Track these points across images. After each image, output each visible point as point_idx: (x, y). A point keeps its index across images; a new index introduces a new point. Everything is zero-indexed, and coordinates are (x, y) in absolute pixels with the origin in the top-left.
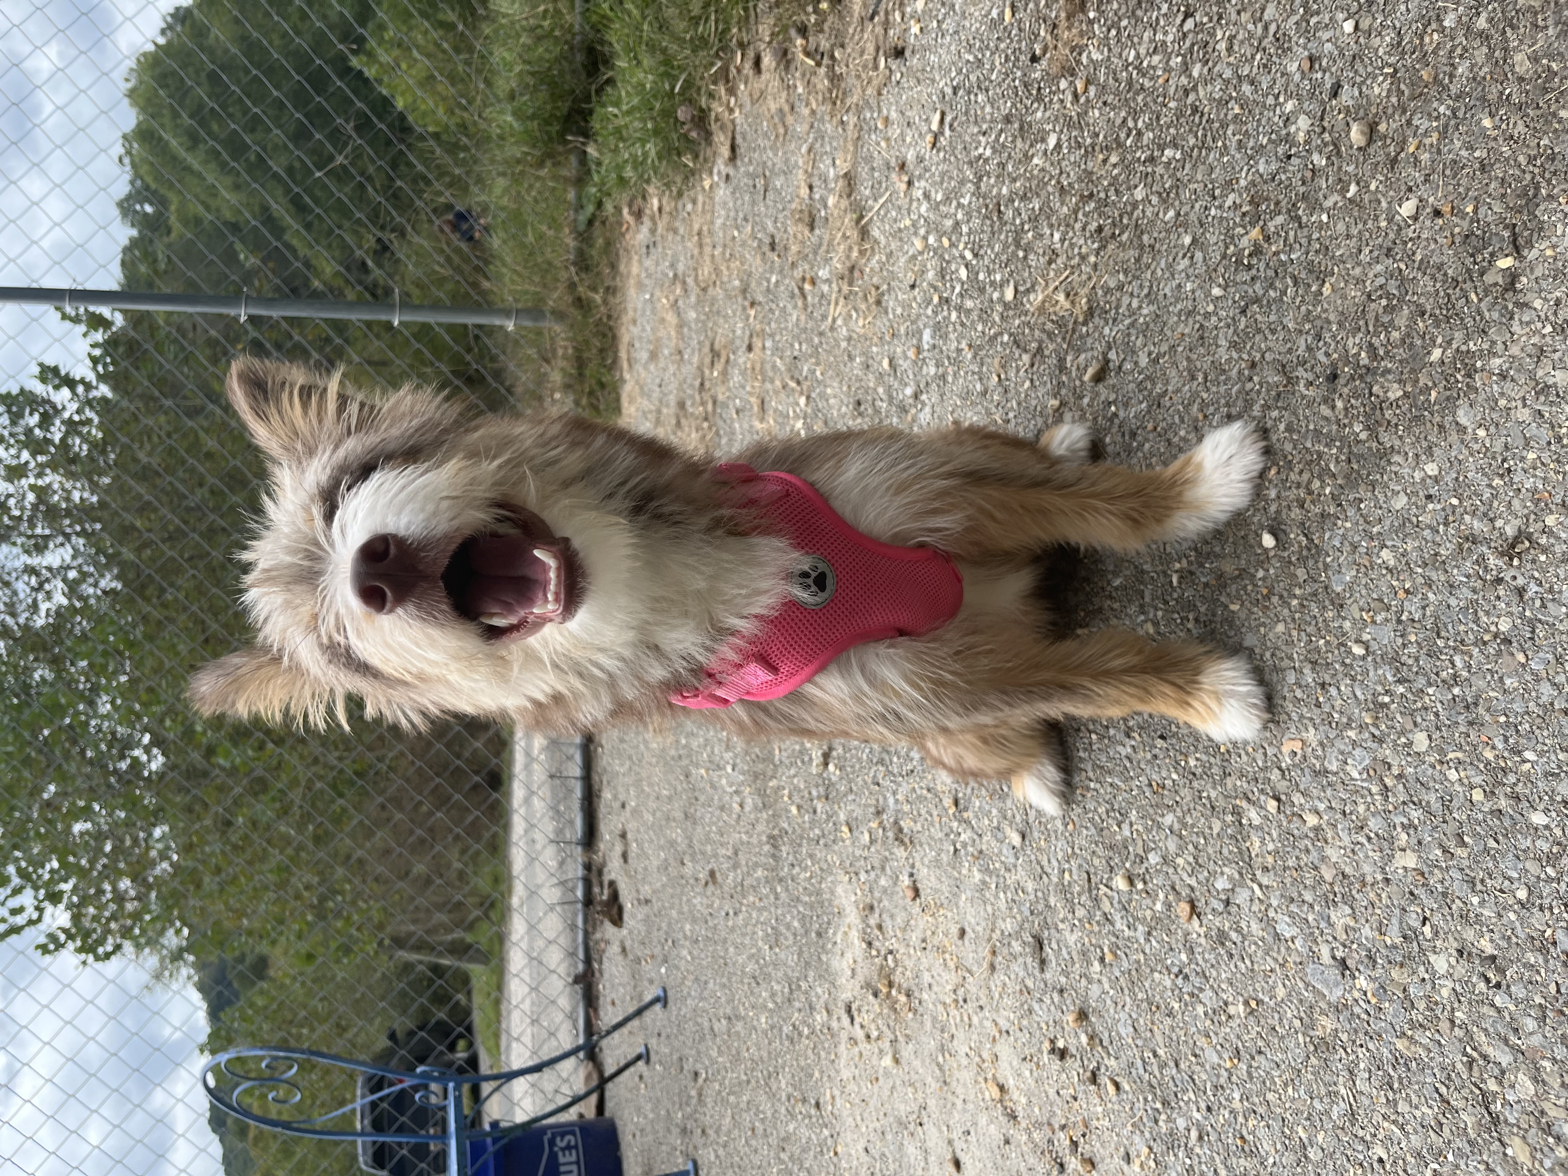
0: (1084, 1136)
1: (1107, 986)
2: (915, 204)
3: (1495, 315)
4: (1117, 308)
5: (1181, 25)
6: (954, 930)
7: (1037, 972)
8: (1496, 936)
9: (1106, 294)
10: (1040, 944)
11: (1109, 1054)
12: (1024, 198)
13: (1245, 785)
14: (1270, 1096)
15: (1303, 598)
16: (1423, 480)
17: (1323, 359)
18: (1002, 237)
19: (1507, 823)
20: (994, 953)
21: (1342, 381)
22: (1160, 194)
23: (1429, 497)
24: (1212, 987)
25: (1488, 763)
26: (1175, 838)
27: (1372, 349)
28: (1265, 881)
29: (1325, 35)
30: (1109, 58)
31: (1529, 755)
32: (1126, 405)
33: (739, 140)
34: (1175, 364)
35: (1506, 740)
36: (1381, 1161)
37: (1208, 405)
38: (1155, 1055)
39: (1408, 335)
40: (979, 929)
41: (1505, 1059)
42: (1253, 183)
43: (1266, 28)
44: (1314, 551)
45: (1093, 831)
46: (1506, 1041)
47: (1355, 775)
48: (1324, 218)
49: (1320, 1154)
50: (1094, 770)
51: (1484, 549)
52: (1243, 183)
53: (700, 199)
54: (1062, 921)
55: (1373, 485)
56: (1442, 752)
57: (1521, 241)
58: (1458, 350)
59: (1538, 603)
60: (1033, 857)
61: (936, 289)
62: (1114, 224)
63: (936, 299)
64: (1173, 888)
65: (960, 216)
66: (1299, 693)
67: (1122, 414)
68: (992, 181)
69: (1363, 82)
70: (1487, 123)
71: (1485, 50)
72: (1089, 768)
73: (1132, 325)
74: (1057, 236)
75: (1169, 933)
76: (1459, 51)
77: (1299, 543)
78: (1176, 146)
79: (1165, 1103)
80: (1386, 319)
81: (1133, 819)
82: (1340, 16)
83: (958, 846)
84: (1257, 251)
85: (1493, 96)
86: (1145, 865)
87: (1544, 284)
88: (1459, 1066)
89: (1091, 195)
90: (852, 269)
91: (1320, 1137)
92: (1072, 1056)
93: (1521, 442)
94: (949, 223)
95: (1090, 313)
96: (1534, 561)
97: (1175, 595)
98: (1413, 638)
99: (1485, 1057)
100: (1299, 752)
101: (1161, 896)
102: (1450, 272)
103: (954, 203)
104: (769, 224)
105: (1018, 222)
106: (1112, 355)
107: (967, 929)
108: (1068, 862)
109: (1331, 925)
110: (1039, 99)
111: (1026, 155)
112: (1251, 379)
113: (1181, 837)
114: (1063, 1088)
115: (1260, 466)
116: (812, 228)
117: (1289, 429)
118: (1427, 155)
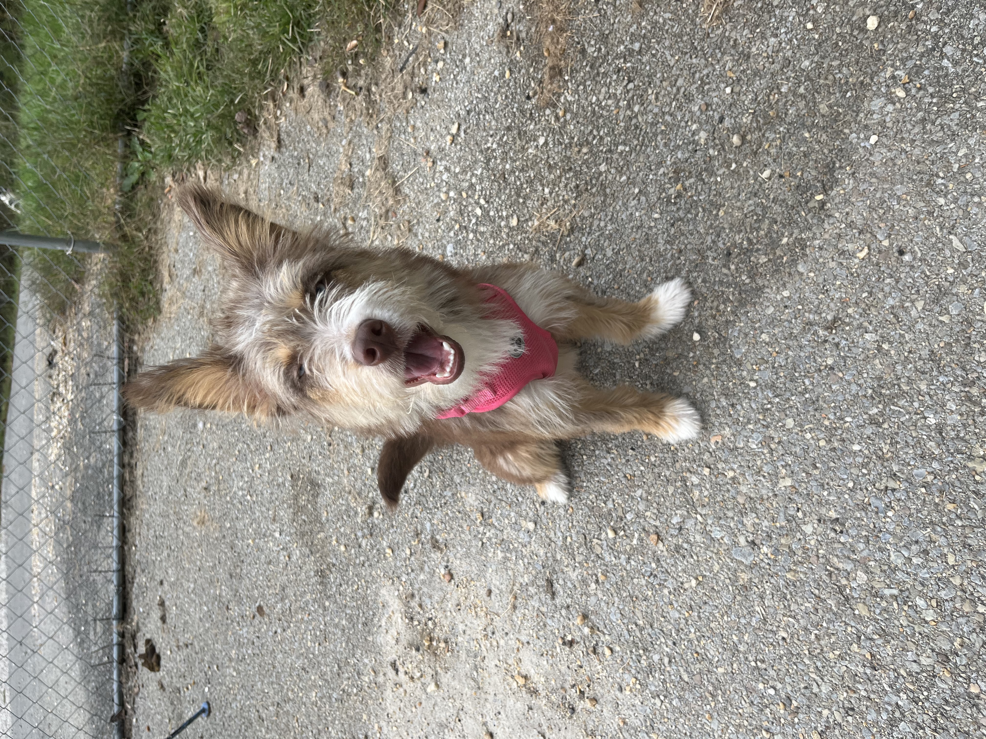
0: (589, 686)
1: (600, 596)
2: (437, 175)
3: (815, 221)
4: (590, 227)
5: (626, 86)
6: (483, 592)
7: (549, 601)
8: (838, 508)
9: (582, 220)
10: (550, 583)
11: (604, 634)
12: (522, 170)
13: (688, 465)
14: (712, 625)
15: (717, 363)
16: (782, 299)
17: (722, 246)
18: (507, 191)
19: (839, 453)
20: (516, 598)
21: (733, 256)
22: (616, 168)
23: (786, 307)
24: (673, 577)
25: (827, 427)
26: (644, 502)
27: (749, 241)
28: (703, 512)
29: (714, 94)
30: (579, 100)
31: (848, 419)
32: (598, 277)
33: (283, 136)
34: (630, 254)
35: (835, 414)
36: (784, 639)
37: (653, 273)
38: (636, 625)
39: (769, 232)
40: (503, 587)
41: (849, 567)
42: (675, 163)
43: (678, 90)
44: (723, 340)
45: (587, 509)
46: (849, 558)
47: (754, 446)
48: (719, 179)
49: (746, 646)
50: (585, 476)
51: (817, 328)
52: (669, 163)
53: (246, 172)
54: (567, 566)
55: (755, 304)
56: (801, 426)
57: (827, 187)
58: (796, 238)
59: (847, 349)
60: (543, 534)
61: (456, 221)
62: (586, 183)
63: (457, 227)
64: (644, 529)
65: (474, 180)
66: (718, 412)
67: (595, 282)
68: (498, 161)
69: (736, 117)
70: (807, 135)
71: (804, 102)
72: (582, 475)
73: (601, 235)
74: (547, 190)
75: (643, 555)
76: (790, 102)
77: (714, 337)
78: (625, 145)
79: (645, 650)
80: (756, 225)
81: (614, 497)
82: (722, 86)
83: (484, 541)
84: (679, 195)
85: (809, 123)
86: (625, 520)
87: (840, 206)
88: (824, 577)
89: (571, 168)
90: (387, 211)
91: (746, 638)
92: (578, 643)
93: (832, 277)
94: (466, 185)
95: (572, 230)
96: (843, 330)
97: (637, 373)
98: (782, 374)
99: (837, 569)
100: (720, 441)
101: (636, 535)
102: (790, 203)
103: (469, 174)
104: (314, 187)
105: (518, 183)
106: (588, 252)
107: (493, 588)
108: (570, 531)
109: (744, 525)
110: (532, 118)
111: (523, 148)
112: (679, 258)
113: (647, 500)
114: (571, 663)
115: (689, 300)
116: (352, 188)
117: (704, 281)
118: (774, 150)
